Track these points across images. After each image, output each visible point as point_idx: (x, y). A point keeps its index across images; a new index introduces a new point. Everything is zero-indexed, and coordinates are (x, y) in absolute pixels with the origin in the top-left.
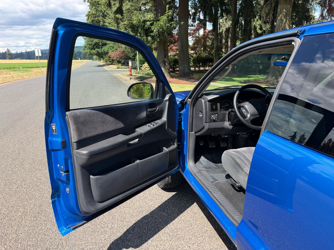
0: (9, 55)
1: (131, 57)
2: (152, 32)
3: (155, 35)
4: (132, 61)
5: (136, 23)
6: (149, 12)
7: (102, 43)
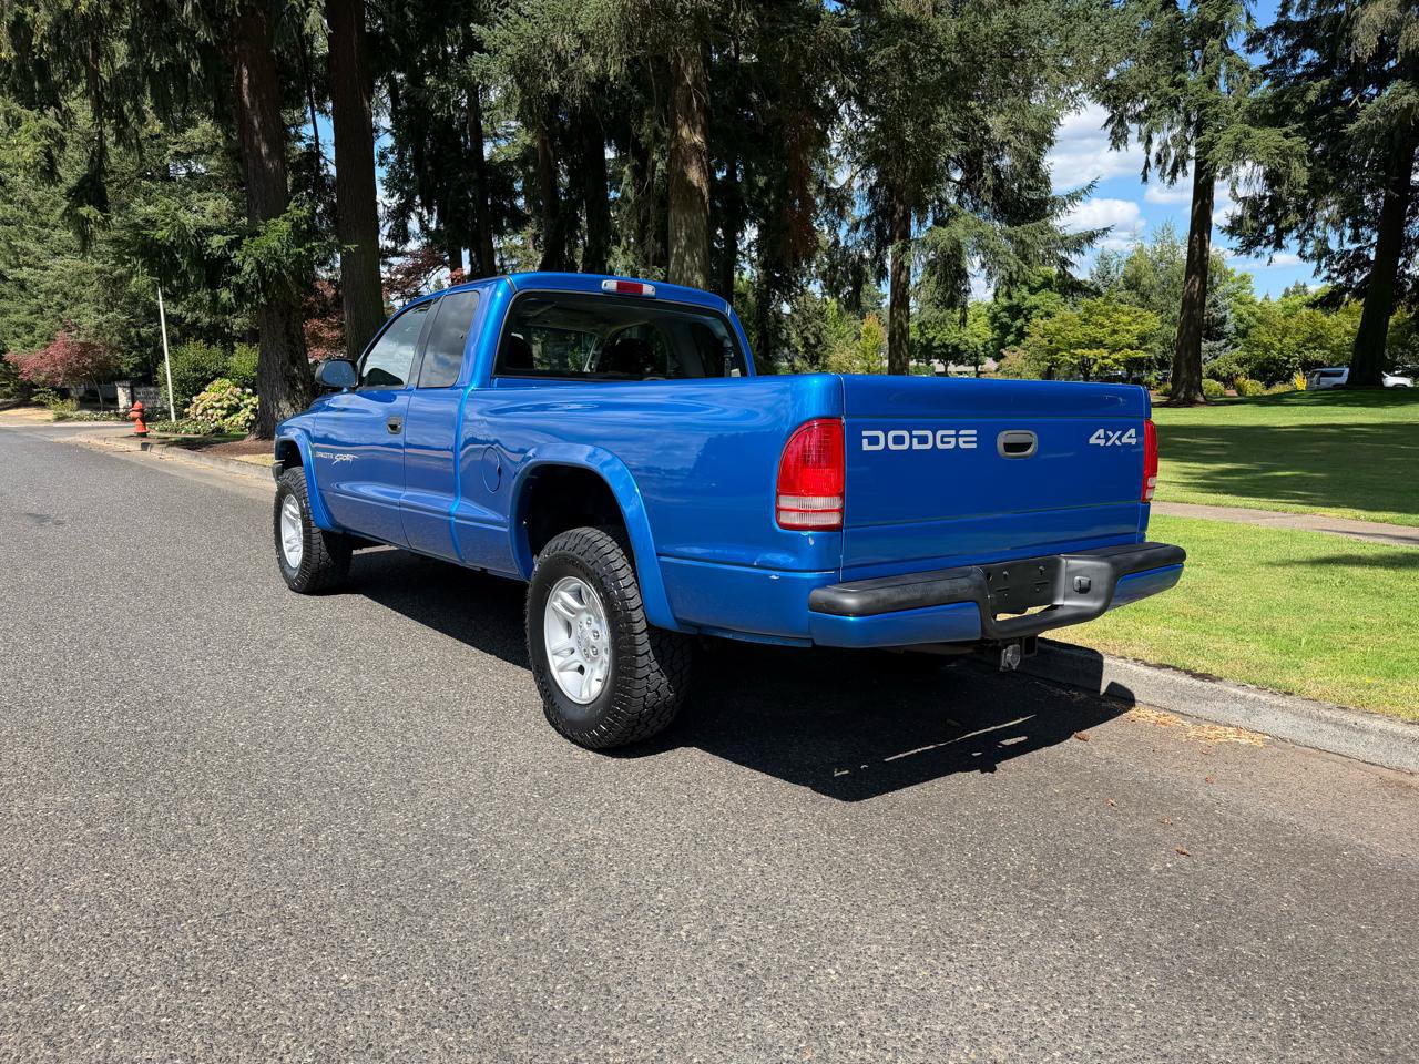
1: (125, 369)
2: (236, 270)
3: (248, 281)
4: (131, 388)
5: (169, 235)
6: (208, 190)
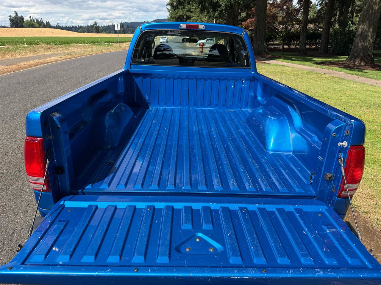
0: (96, 28)
2: (220, 6)
7: (186, 15)
